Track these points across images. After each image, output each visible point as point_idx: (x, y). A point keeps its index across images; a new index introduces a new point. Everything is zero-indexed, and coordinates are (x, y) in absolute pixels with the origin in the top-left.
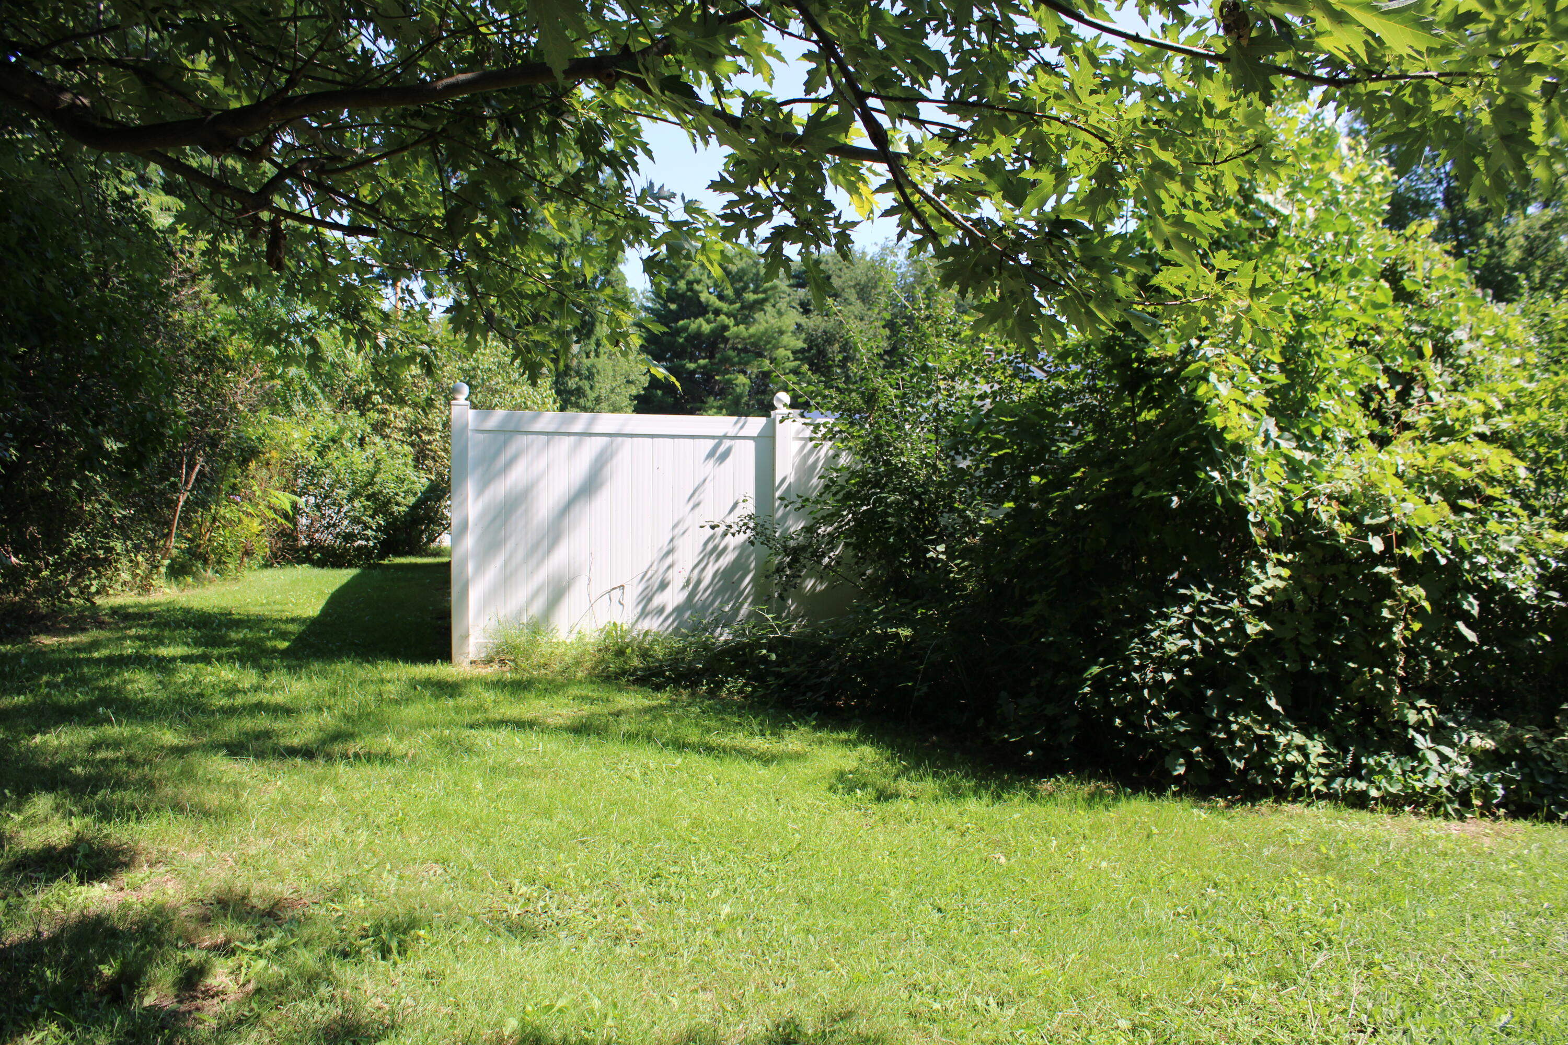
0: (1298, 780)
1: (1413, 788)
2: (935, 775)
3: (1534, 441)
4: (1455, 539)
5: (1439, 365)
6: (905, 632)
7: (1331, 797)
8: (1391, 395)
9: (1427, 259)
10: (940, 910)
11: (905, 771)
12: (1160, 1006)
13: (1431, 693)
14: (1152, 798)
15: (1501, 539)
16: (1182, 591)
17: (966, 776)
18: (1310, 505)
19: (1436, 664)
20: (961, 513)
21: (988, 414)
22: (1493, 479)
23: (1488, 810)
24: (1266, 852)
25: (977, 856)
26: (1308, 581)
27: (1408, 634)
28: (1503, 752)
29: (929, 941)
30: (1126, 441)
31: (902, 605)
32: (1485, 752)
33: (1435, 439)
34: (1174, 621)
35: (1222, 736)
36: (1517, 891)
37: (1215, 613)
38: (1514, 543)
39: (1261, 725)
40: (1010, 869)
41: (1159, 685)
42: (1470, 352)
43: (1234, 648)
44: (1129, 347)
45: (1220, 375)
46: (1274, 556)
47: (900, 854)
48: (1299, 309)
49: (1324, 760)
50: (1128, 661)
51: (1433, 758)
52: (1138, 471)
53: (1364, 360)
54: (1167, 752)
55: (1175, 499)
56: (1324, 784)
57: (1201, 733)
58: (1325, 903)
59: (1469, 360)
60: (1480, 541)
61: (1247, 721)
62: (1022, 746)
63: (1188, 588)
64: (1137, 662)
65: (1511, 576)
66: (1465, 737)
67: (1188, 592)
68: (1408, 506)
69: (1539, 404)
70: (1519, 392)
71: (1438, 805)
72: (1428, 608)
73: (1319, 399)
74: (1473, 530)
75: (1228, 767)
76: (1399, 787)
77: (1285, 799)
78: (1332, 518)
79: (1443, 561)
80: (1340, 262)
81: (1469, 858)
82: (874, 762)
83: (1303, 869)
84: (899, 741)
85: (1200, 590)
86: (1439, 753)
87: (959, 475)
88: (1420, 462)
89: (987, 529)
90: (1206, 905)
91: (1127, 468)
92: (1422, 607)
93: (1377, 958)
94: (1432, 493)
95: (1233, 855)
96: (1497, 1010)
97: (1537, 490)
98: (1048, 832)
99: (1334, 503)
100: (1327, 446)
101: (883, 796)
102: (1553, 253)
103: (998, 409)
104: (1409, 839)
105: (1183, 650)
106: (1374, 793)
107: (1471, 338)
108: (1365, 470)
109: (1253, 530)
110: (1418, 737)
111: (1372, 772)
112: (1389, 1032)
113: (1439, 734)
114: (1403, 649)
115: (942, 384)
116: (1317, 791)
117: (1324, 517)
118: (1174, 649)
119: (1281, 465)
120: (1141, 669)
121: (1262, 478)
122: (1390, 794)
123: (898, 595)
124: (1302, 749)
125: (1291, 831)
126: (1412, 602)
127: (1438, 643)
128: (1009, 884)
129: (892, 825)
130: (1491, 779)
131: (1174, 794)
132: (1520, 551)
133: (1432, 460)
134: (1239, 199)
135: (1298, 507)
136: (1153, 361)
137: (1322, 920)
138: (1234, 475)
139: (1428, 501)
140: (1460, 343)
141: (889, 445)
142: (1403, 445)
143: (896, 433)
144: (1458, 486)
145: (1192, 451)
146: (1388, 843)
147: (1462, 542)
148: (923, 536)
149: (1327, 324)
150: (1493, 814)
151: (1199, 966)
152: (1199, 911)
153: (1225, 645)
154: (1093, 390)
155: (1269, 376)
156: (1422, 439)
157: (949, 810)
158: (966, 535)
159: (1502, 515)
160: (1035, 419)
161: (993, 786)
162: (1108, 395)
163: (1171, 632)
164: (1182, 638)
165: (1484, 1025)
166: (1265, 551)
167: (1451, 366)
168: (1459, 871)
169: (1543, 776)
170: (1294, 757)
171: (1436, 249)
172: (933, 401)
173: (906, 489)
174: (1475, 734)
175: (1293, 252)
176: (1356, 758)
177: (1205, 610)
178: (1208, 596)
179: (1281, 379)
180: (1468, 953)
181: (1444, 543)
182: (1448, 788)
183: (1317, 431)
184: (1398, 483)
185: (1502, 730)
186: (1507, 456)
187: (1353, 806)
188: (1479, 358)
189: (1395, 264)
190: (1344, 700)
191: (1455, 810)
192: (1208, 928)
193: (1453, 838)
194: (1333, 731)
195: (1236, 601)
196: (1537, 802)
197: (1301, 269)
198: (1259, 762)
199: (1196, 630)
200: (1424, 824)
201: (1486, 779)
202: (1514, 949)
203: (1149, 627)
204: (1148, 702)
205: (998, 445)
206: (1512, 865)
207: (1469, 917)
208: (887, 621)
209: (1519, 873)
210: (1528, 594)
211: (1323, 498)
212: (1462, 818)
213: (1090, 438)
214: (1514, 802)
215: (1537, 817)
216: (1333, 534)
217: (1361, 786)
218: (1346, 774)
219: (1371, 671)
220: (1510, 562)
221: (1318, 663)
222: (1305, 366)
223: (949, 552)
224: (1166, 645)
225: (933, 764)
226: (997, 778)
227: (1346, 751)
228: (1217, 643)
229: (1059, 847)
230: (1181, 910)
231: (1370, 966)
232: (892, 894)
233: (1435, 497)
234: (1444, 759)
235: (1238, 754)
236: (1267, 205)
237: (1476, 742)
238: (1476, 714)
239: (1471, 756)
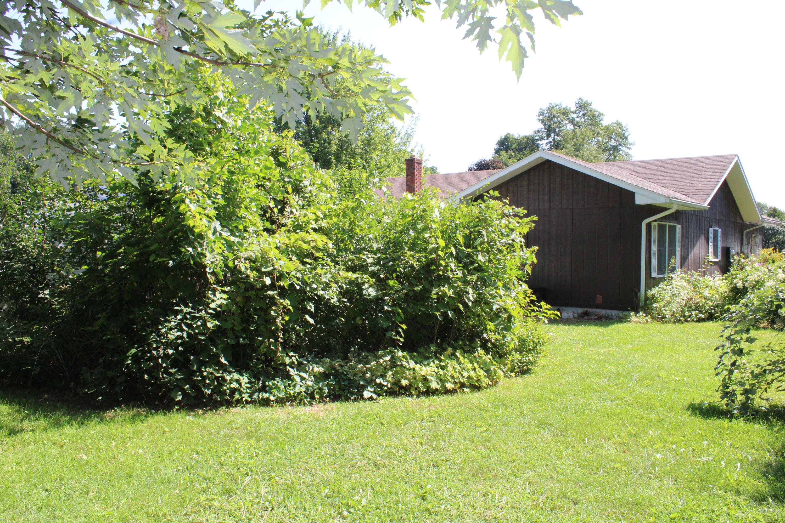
0: (237, 396)
1: (290, 393)
2: (45, 416)
3: (336, 231)
4: (303, 277)
5: (297, 197)
6: (27, 339)
7: (253, 402)
8: (276, 210)
9: (291, 147)
10: (47, 490)
11: (27, 416)
12: (169, 518)
13: (296, 349)
14: (165, 414)
15: (323, 276)
16: (176, 308)
17: (64, 415)
18: (236, 263)
19: (298, 335)
20: (58, 272)
21: (72, 219)
22: (319, 249)
23: (322, 400)
24: (222, 433)
25: (70, 458)
26: (238, 299)
27: (283, 322)
28: (327, 372)
29: (40, 509)
30: (147, 233)
31: (25, 324)
32: (320, 373)
33: (295, 231)
34: (173, 323)
35: (199, 378)
36: (333, 434)
37: (193, 318)
38: (328, 278)
39: (218, 371)
40: (88, 462)
41: (166, 356)
42: (310, 191)
43: (203, 334)
44: (147, 185)
45: (191, 200)
46: (219, 288)
47: (23, 463)
48: (232, 168)
49: (249, 385)
50: (150, 345)
51: (298, 379)
52: (152, 248)
53: (262, 194)
54: (173, 389)
55: (171, 262)
56: (249, 397)
57: (188, 379)
58: (250, 454)
59: (310, 195)
60: (313, 277)
61: (211, 370)
62: (95, 395)
63: (179, 306)
64: (155, 345)
65: (327, 292)
66: (311, 367)
67: (179, 308)
68: (281, 262)
69: (338, 215)
70: (330, 210)
71: (301, 400)
72: (292, 309)
73: (242, 212)
74: (311, 273)
75: (203, 394)
76: (283, 394)
77: (232, 406)
78: (246, 269)
79: (298, 287)
80: (252, 147)
81: (314, 422)
82: (9, 414)
83: (240, 438)
84: (24, 400)
85: (185, 307)
86: (300, 376)
87: (56, 252)
88: (287, 241)
89: (72, 280)
90: (193, 463)
91: (147, 246)
92: (289, 309)
93: (273, 475)
94: (292, 255)
95: (206, 437)
96: (323, 488)
97: (338, 253)
98: (110, 438)
99: (247, 262)
100: (246, 235)
101: (13, 432)
102: (350, 148)
103: (78, 216)
104: (288, 417)
105: (177, 338)
106: (272, 398)
107: (311, 185)
108: (262, 246)
109: (209, 276)
110: (291, 369)
111: (271, 388)
112: (279, 508)
113: (300, 367)
114: (281, 329)
115: (47, 203)
116: (246, 400)
117: (243, 269)
118: (173, 337)
119: (223, 244)
120: (157, 349)
121: (213, 250)
122: (279, 398)
123: (22, 318)
124: (238, 381)
125: (234, 421)
126: (285, 307)
127: (298, 325)
128: (88, 469)
129: (19, 447)
130: (322, 385)
131: (177, 410)
132: (332, 281)
133: (292, 241)
134: (203, 114)
135: (231, 264)
136: (160, 192)
137: (248, 462)
138: (199, 250)
139: (291, 260)
140: (306, 186)
141: (15, 236)
142: (280, 234)
143: (18, 230)
144: (304, 252)
145: (179, 237)
146: (279, 421)
147: (306, 278)
148: (36, 286)
149: (245, 176)
150: (324, 401)
151: (189, 494)
152: (189, 467)
153: (199, 334)
154: (130, 207)
155: (217, 201)
156: (289, 231)
157: (54, 435)
158: (62, 284)
159: (323, 265)
160: (98, 222)
161: (79, 418)
162: (138, 209)
163: (171, 329)
164: (177, 331)
165: (318, 496)
166: (215, 286)
167: (302, 197)
168: (310, 428)
169: (344, 381)
170: (234, 385)
171: (296, 143)
172: (41, 211)
173: (25, 260)
174: (315, 365)
175: (229, 141)
176: (264, 383)
177: (188, 317)
178: (189, 310)
179: (222, 202)
180: (312, 465)
181: (298, 279)
182: (305, 392)
183: (241, 227)
184: (277, 251)
185: (326, 363)
186: (324, 238)
187: (263, 405)
188: (314, 194)
189: (277, 149)
190: (257, 355)
191: (308, 401)
192: (194, 474)
193: (307, 414)
194: (253, 371)
195: (203, 312)
196: (342, 393)
197: (234, 149)
198: (218, 390)
199: (184, 327)
200: (295, 409)
201: (320, 385)
202: (331, 460)
203: (160, 327)
204: (161, 365)
205: (78, 235)
206: (331, 423)
207: (313, 449)
208: (16, 334)
209: (334, 426)
210: (334, 301)
211: (242, 259)
212: (311, 404)
213: (129, 231)
214: (333, 395)
215: (342, 400)
216: (248, 277)
217: (266, 395)
218: (259, 391)
219: (269, 341)
220: (327, 287)
221: (244, 339)
222: (234, 196)
223: (52, 295)
224: (169, 335)
225: (43, 410)
226: (81, 413)
227: (259, 380)
228: (195, 333)
229: (116, 445)
230: (180, 468)
231: (270, 479)
232: (18, 487)
233: (294, 258)
234: (302, 379)
235: (208, 386)
236: (219, 117)
237: (316, 369)
238: (316, 356)
239: (314, 376)
